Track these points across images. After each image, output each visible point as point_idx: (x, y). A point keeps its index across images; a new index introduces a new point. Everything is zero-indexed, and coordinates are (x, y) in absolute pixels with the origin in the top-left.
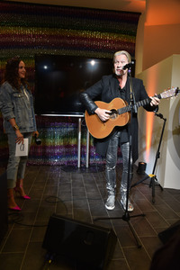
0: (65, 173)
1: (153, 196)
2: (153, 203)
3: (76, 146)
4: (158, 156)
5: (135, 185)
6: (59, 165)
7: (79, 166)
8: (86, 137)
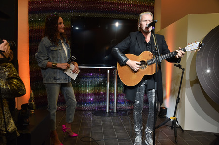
0: (95, 117)
1: (176, 136)
2: (176, 142)
3: (105, 94)
4: (178, 101)
5: (158, 127)
6: (90, 110)
7: (108, 111)
8: (113, 86)
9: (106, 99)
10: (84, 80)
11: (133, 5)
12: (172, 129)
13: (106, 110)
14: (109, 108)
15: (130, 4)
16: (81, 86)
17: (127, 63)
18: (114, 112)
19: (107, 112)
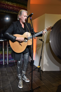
2: (41, 79)
3: (2, 55)
4: (41, 58)
7: (4, 64)
8: (7, 51)
9: (2, 58)
11: (16, 7)
12: (38, 72)
13: (3, 64)
14: (5, 62)
15: (14, 6)
18: (7, 65)
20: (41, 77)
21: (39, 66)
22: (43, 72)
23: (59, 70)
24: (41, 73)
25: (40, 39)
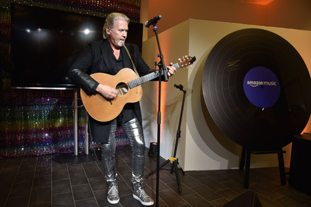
4: (178, 135)
7: (76, 154)
9: (73, 136)
10: (37, 108)
11: (112, 1)
12: (172, 173)
13: (73, 153)
14: (79, 148)
16: (32, 118)
17: (97, 90)
18: (86, 155)
19: (75, 156)
20: (179, 184)
21: (174, 157)
22: (184, 173)
23: (226, 169)
24: (181, 175)
25: (178, 84)
